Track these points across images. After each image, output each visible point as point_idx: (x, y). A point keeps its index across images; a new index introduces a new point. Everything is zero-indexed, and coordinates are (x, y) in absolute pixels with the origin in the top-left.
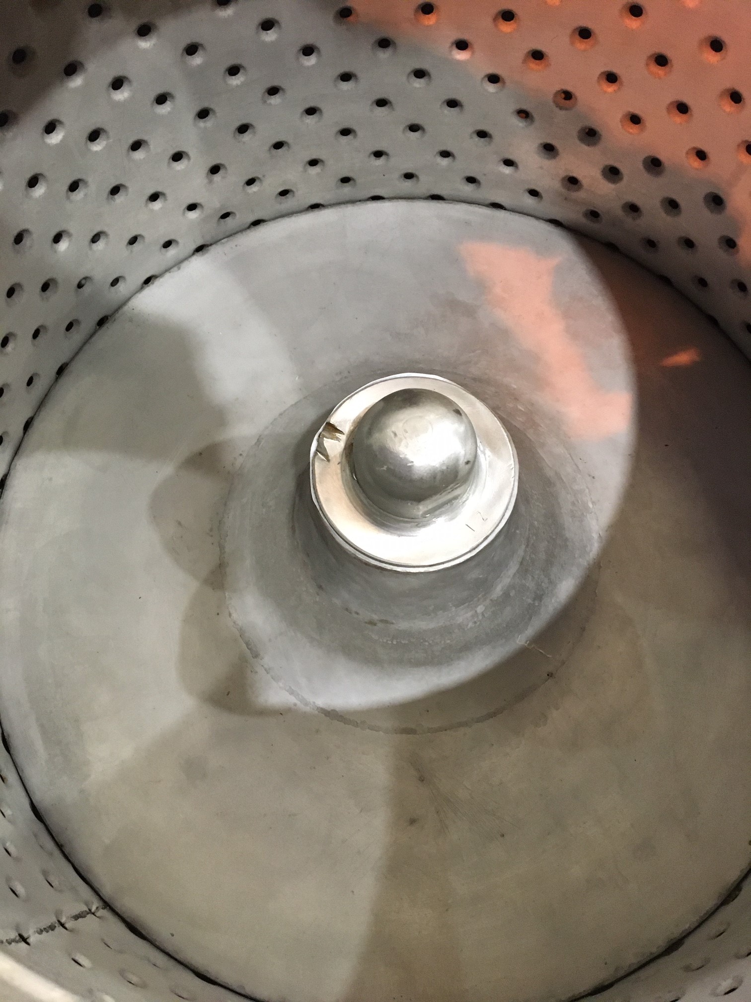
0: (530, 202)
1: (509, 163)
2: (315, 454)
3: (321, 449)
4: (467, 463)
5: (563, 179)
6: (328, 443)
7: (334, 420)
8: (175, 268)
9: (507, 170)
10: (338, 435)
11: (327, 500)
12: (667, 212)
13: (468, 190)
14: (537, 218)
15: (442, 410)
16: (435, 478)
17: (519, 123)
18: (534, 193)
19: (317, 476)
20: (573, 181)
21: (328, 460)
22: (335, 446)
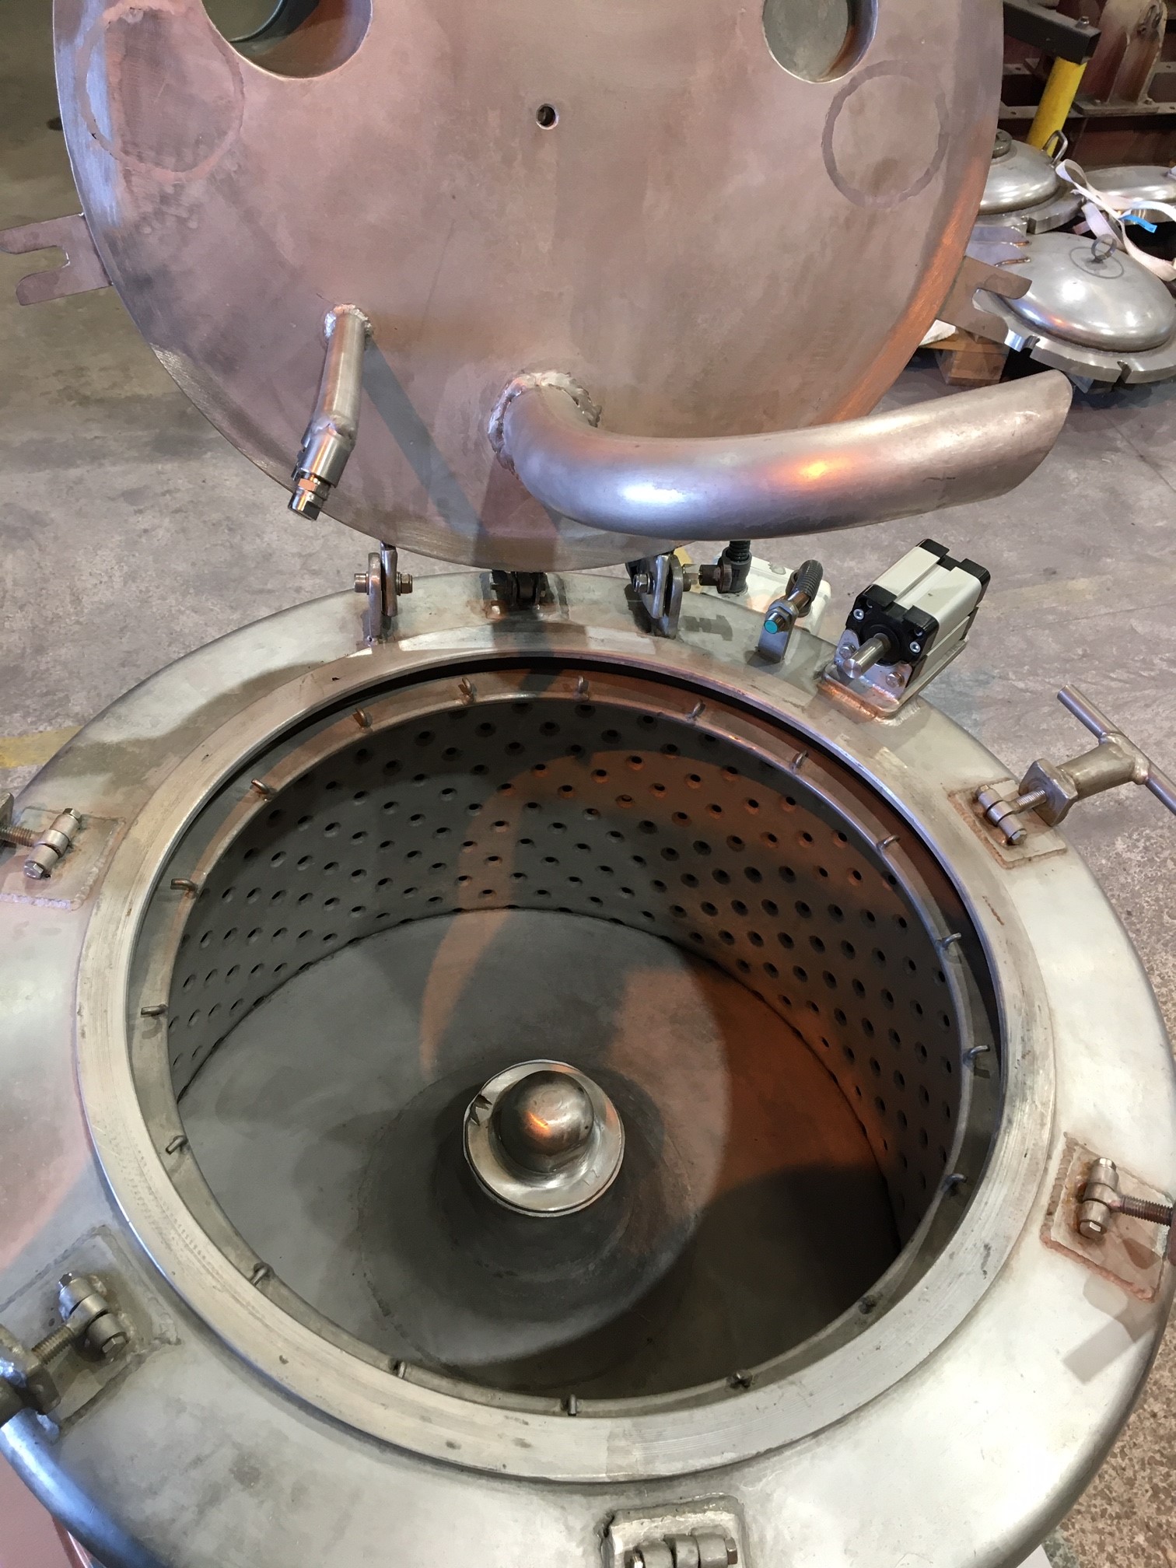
0: (643, 920)
1: (626, 890)
2: (469, 1119)
3: (473, 1115)
4: (586, 1128)
5: (671, 907)
6: (479, 1110)
7: (485, 1092)
8: (329, 957)
9: (625, 896)
10: (487, 1105)
11: (476, 1156)
12: (753, 943)
13: (592, 907)
14: (651, 934)
15: (569, 1087)
16: (563, 1136)
17: (636, 865)
18: (647, 914)
19: (469, 1136)
20: (679, 910)
21: (479, 1125)
22: (484, 1114)
